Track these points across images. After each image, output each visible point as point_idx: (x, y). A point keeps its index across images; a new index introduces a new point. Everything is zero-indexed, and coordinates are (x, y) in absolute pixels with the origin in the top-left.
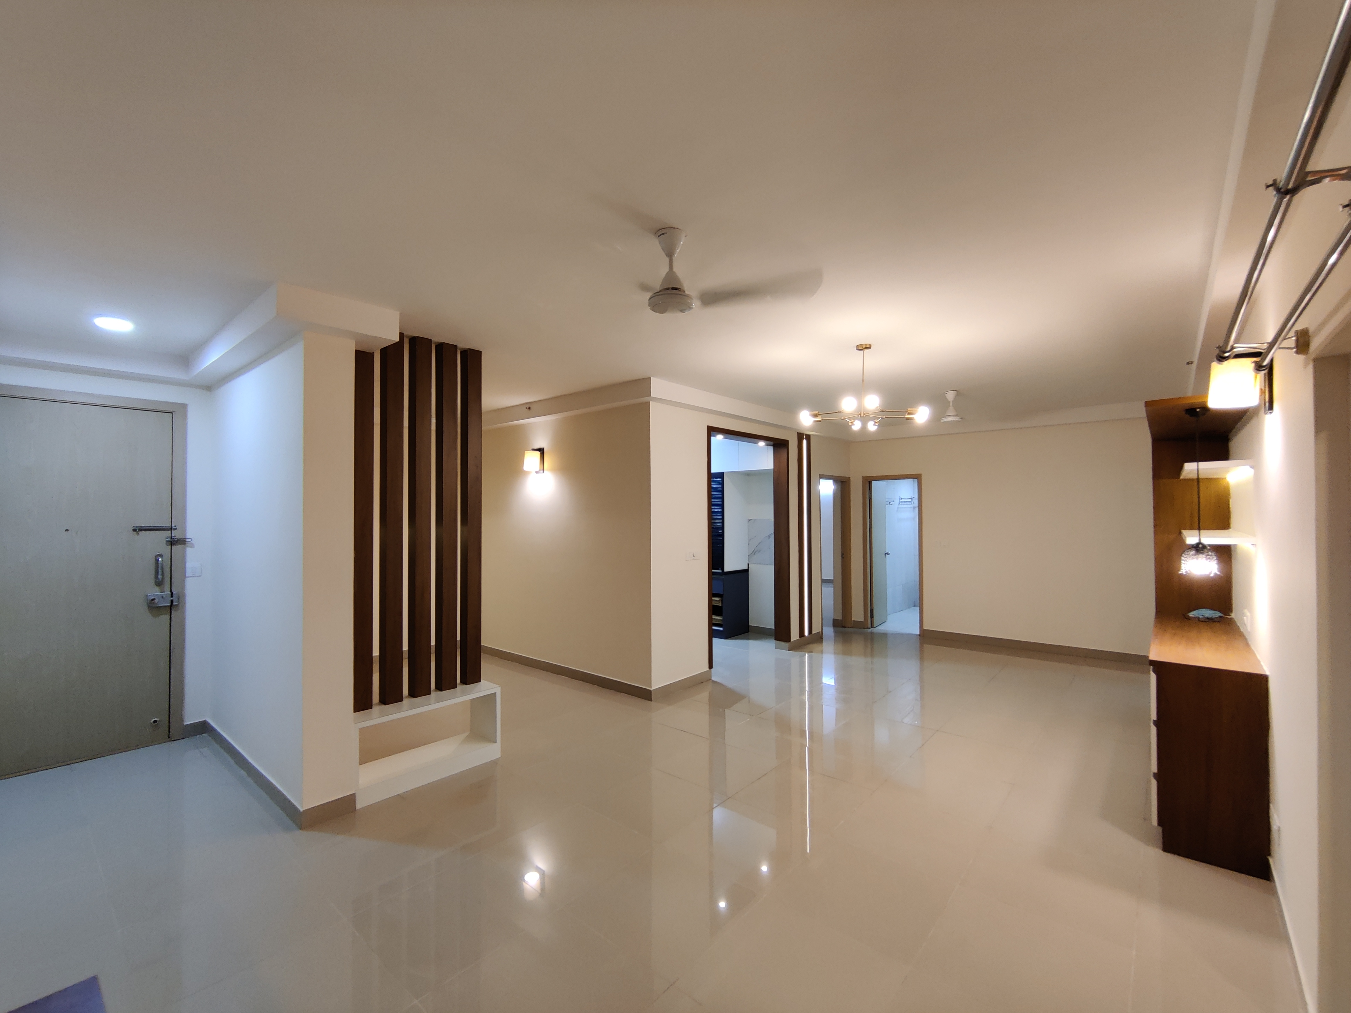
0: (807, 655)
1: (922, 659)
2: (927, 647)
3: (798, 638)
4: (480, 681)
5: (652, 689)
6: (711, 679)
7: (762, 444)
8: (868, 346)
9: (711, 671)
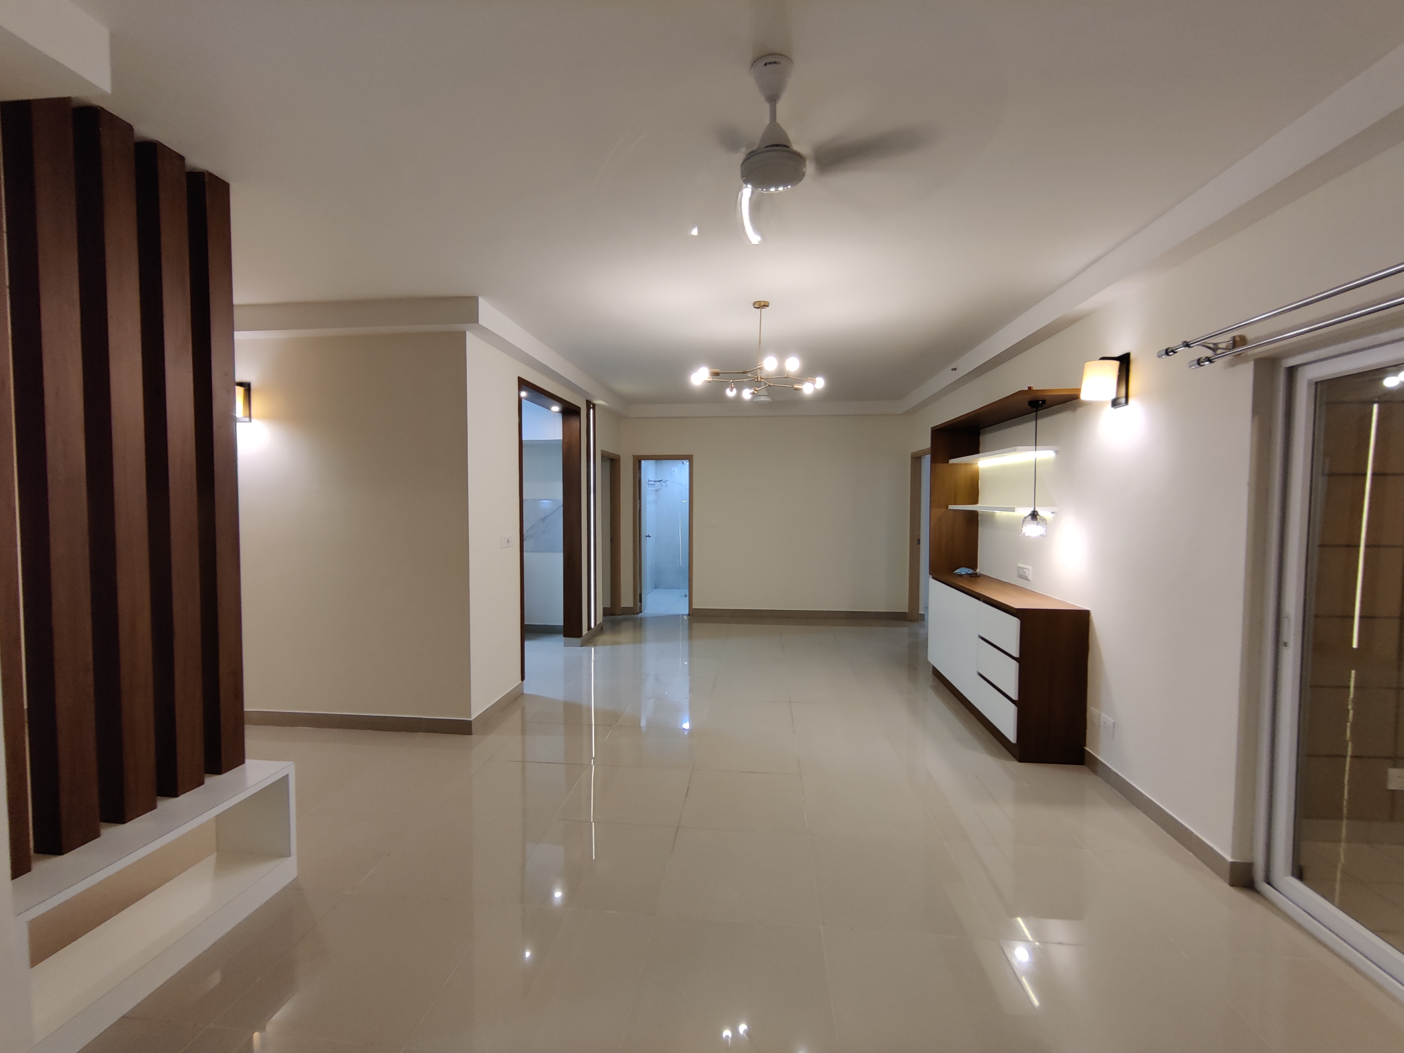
0: (593, 649)
1: (690, 637)
2: (695, 625)
3: (587, 632)
4: (242, 762)
5: (472, 719)
6: (523, 693)
7: (556, 408)
8: (766, 304)
9: (523, 683)
